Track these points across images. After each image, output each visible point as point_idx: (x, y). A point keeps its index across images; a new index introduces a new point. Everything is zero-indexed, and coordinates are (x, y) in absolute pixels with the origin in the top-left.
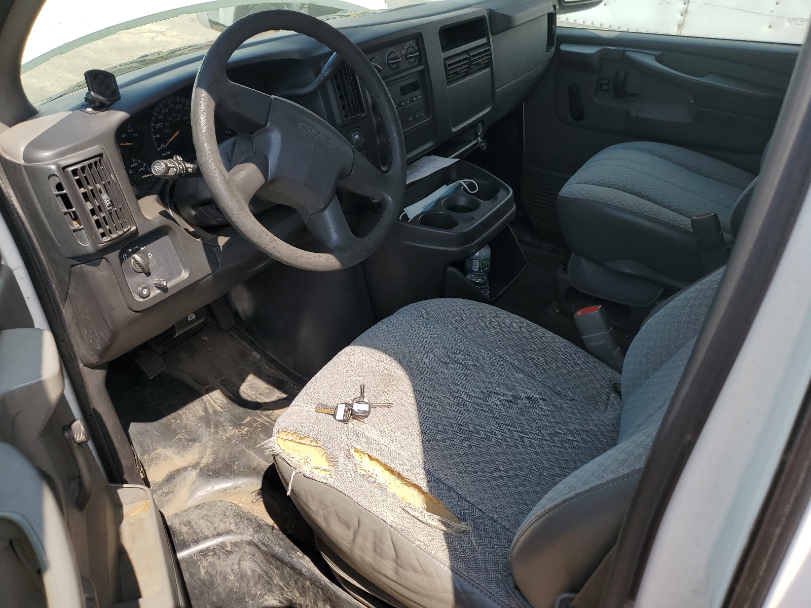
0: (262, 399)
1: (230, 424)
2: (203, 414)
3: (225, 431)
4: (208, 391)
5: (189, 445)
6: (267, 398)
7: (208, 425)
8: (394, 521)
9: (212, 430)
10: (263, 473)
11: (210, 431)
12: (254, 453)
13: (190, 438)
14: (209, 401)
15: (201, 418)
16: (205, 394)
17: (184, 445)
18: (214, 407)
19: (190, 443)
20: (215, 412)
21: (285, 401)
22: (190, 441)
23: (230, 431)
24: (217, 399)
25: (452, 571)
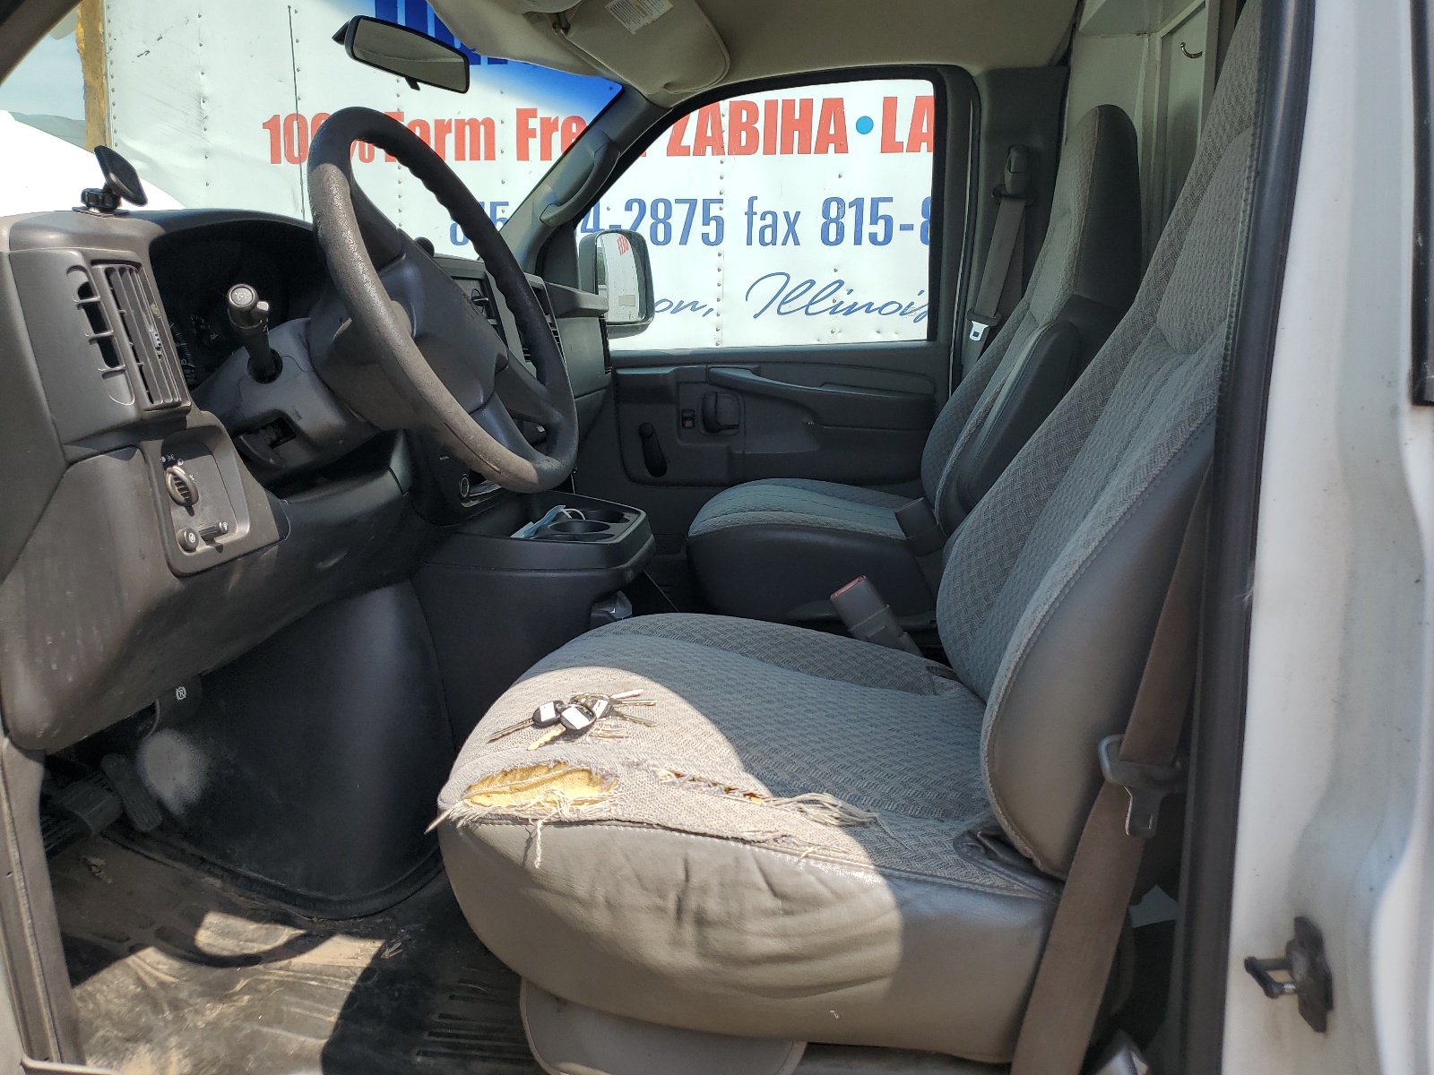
0: (255, 948)
1: (206, 999)
2: (139, 990)
3: (197, 1012)
4: (133, 950)
5: (127, 1049)
6: (266, 943)
7: (156, 1007)
8: (757, 829)
9: (168, 1015)
10: (318, 1057)
11: (164, 1019)
12: (283, 1029)
13: (126, 1035)
14: (143, 969)
15: (137, 998)
16: (129, 956)
17: (116, 1049)
18: (156, 978)
19: (129, 1045)
20: (162, 984)
21: (308, 939)
22: (128, 1040)
23: (211, 1010)
24: (158, 963)
25: (883, 875)
